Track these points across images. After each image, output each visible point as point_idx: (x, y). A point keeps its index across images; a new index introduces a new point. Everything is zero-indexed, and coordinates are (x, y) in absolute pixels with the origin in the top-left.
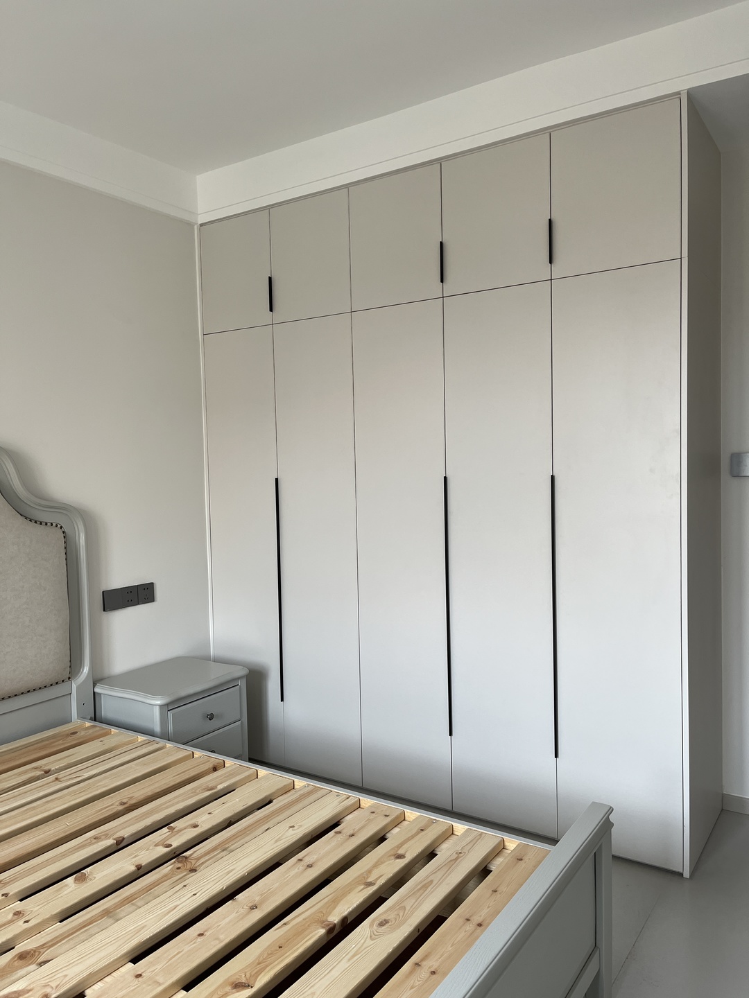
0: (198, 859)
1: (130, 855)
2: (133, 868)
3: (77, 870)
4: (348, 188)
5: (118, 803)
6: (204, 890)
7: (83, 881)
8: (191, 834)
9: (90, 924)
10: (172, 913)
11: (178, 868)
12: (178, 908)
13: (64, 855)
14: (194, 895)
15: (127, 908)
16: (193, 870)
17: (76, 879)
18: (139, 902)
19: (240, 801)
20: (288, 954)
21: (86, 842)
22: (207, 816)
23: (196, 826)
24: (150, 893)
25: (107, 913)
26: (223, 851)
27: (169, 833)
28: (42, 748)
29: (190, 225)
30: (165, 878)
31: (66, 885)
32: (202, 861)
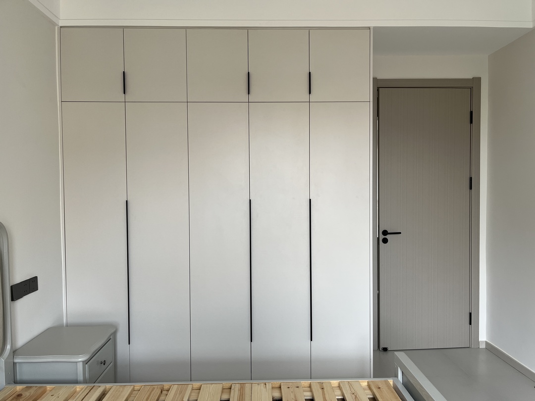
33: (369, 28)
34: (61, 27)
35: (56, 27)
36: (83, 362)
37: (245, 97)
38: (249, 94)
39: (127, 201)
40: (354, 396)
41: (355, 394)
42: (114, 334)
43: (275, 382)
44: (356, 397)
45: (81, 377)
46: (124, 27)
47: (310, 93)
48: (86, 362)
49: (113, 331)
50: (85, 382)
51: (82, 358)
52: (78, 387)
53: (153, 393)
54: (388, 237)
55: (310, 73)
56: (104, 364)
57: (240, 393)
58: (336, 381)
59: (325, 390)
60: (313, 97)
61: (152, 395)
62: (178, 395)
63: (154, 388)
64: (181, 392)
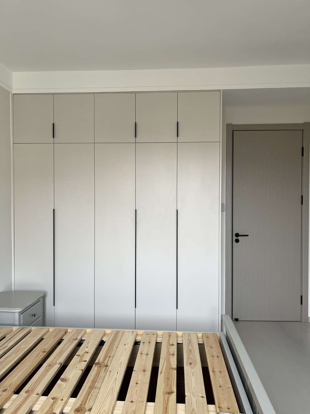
0: (103, 362)
1: (74, 368)
4: (94, 94)
7: (65, 381)
11: (100, 367)
16: (107, 366)
19: (94, 341)
20: (173, 380)
23: (87, 353)
24: (100, 377)
29: (9, 93)
32: (106, 362)
33: (220, 90)
34: (14, 94)
35: (11, 94)
36: (19, 312)
37: (133, 139)
38: (136, 137)
39: (54, 209)
40: (189, 341)
41: (190, 340)
42: (44, 297)
43: (140, 331)
44: (190, 341)
45: (17, 323)
46: (54, 94)
47: (178, 136)
48: (21, 313)
49: (42, 295)
50: (20, 325)
51: (18, 310)
52: (15, 328)
53: (60, 333)
54: (239, 238)
55: (178, 122)
56: (34, 316)
57: (115, 336)
58: (181, 332)
59: (171, 337)
60: (180, 139)
61: (59, 334)
62: (75, 335)
63: (61, 330)
64: (77, 333)
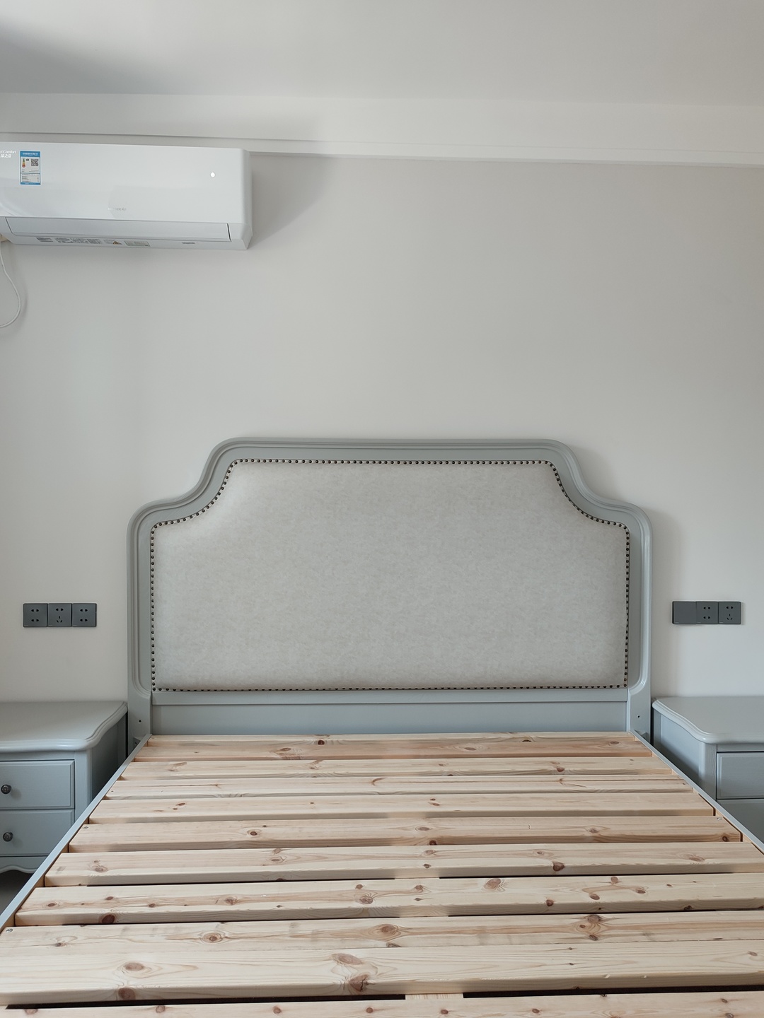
0: (610, 928)
2: (543, 901)
3: (495, 876)
5: (589, 828)
6: (585, 965)
7: (493, 888)
8: (630, 897)
9: (459, 933)
10: (534, 969)
11: (582, 926)
12: (543, 968)
13: (501, 855)
14: (571, 964)
15: (501, 938)
16: (594, 938)
17: (489, 884)
18: (515, 938)
21: (528, 852)
22: (663, 887)
23: (641, 891)
25: (481, 932)
26: (644, 935)
27: (609, 884)
28: (575, 747)
30: (560, 929)
31: (476, 884)
32: (612, 932)
48: (716, 749)
51: (705, 738)
